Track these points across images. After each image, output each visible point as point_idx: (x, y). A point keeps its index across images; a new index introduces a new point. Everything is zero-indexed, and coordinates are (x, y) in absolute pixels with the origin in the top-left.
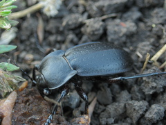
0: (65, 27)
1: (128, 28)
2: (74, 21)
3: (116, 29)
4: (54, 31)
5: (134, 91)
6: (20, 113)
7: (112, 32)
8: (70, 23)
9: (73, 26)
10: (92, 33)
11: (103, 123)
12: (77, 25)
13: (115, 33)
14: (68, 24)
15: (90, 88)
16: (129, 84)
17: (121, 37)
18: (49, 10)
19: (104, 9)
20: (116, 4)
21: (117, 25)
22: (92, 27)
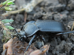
0: (35, 17)
1: (63, 17)
2: (39, 14)
3: (58, 17)
4: (30, 20)
5: (68, 40)
6: (15, 46)
7: (56, 18)
8: (37, 15)
9: (38, 17)
10: (47, 18)
11: (54, 53)
12: (41, 16)
13: (58, 18)
14: (36, 16)
15: (47, 41)
16: (65, 38)
17: (61, 20)
18: (28, 10)
19: (53, 9)
20: (58, 7)
21: (59, 15)
22: (47, 15)
